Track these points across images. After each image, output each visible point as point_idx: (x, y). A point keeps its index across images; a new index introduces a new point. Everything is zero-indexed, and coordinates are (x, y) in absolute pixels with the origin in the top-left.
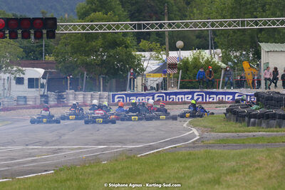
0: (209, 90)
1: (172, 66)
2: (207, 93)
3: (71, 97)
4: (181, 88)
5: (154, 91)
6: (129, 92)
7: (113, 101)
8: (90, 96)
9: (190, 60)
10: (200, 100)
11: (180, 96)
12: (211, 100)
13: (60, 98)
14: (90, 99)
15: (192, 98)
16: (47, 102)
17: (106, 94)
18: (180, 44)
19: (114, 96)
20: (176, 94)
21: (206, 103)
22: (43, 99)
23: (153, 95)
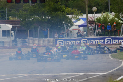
0: (114, 37)
1: (91, 22)
2: (113, 39)
3: (31, 41)
4: (97, 35)
5: (81, 38)
6: (66, 38)
7: (56, 44)
8: (42, 41)
9: (102, 18)
10: (109, 42)
11: (97, 41)
12: (115, 43)
13: (24, 42)
14: (42, 43)
15: (104, 42)
16: (16, 45)
17: (52, 39)
18: (95, 9)
19: (56, 40)
20: (94, 39)
21: (112, 44)
22: (14, 43)
23: (80, 40)
